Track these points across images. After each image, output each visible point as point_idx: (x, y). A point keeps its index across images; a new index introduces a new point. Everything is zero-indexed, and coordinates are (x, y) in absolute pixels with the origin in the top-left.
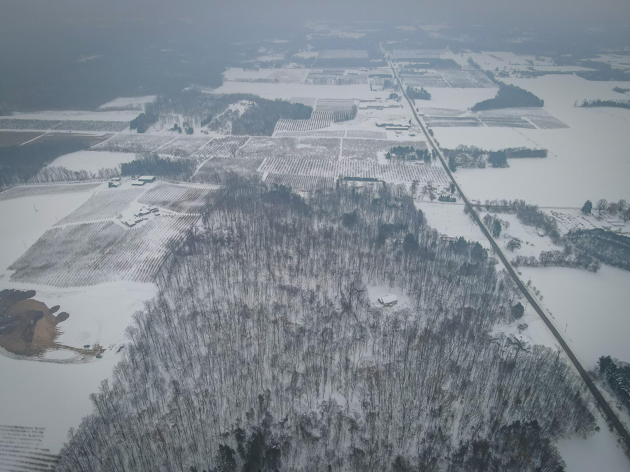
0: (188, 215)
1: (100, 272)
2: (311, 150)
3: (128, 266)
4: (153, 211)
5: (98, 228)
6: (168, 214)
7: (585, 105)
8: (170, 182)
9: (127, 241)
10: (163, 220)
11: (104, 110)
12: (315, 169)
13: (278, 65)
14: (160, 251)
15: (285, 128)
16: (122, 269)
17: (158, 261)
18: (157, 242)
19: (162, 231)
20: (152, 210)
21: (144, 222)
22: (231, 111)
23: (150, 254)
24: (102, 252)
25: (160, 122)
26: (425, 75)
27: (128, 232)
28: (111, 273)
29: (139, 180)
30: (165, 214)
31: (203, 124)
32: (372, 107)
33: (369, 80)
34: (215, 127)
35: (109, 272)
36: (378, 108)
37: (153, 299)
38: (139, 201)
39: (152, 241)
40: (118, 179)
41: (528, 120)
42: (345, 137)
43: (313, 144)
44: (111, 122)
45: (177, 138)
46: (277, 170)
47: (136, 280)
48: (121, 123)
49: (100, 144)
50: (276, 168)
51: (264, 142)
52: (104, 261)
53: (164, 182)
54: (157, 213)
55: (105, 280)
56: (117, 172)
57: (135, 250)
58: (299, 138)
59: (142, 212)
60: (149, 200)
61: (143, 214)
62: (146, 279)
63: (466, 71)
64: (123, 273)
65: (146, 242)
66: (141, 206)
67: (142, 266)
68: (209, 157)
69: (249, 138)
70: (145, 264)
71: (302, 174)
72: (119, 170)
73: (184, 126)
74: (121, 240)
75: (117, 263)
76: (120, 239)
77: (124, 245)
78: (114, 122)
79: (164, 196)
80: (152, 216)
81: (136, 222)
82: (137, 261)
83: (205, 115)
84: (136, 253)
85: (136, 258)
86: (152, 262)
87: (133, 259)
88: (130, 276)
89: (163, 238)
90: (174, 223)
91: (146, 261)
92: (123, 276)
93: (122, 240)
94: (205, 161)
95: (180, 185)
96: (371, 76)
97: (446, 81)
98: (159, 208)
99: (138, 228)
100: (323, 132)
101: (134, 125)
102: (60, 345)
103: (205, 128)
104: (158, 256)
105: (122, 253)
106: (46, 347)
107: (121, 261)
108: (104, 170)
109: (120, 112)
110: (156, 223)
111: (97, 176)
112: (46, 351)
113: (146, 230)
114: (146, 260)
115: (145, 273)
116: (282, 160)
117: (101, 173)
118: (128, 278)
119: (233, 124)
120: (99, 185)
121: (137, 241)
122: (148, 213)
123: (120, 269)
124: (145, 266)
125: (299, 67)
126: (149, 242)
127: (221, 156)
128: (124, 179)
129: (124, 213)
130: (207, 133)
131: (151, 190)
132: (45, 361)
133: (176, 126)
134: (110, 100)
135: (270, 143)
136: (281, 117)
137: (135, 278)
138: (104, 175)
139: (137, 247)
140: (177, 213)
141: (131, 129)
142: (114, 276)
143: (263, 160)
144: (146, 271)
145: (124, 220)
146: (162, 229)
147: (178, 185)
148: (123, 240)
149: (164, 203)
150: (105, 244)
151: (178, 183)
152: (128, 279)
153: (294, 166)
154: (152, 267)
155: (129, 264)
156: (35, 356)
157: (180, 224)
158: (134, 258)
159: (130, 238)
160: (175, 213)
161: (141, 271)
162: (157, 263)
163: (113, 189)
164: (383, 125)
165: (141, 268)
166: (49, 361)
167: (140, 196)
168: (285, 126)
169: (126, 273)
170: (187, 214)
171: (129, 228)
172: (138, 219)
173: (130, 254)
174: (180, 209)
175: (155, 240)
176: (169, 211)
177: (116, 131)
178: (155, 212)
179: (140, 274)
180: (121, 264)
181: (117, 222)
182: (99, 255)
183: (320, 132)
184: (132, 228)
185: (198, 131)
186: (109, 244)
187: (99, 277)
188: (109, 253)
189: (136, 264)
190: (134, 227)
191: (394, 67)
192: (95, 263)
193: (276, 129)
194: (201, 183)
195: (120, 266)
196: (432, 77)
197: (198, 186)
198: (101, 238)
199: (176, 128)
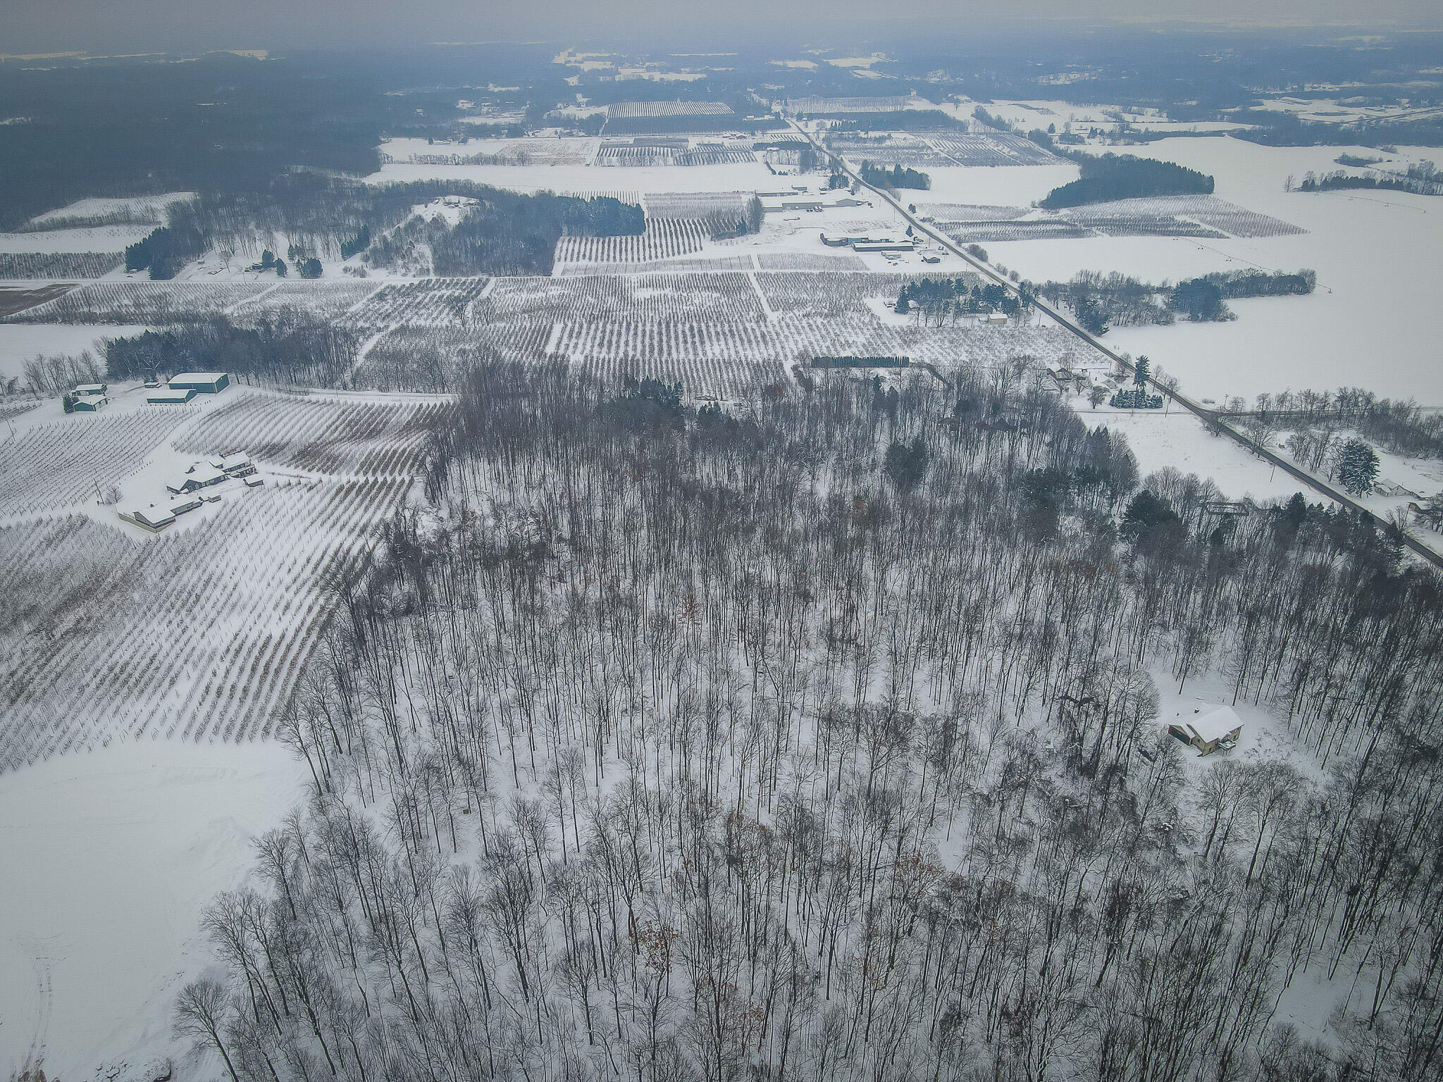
0: (367, 482)
1: (37, 713)
2: (679, 301)
3: (159, 676)
4: (234, 473)
5: (28, 542)
6: (294, 481)
7: (1308, 186)
8: (279, 390)
9: (149, 582)
10: (280, 498)
11: (43, 228)
12: (715, 342)
13: (515, 131)
14: (287, 607)
15: (584, 255)
16: (136, 692)
17: (289, 648)
18: (269, 576)
19: (285, 536)
20: (231, 470)
21: (209, 511)
22: (420, 219)
23: (250, 622)
24: (46, 628)
25: (218, 247)
26: (888, 143)
27: (147, 550)
28: (85, 711)
29: (173, 387)
30: (282, 481)
31: (348, 251)
32: (794, 207)
33: (759, 155)
34: (385, 256)
35: (79, 711)
36: (810, 207)
37: (294, 820)
38: (178, 447)
39: (249, 572)
40: (99, 387)
41: (1196, 222)
42: (758, 269)
43: (678, 288)
44: (65, 256)
45: (274, 288)
46: (605, 349)
47: (200, 734)
48: (98, 256)
49: (30, 309)
50: (601, 345)
51: (536, 289)
52: (53, 662)
53: (257, 392)
54: (251, 479)
55: (61, 745)
56: (92, 371)
57: (184, 612)
58: (634, 277)
59: (196, 477)
60: (217, 442)
61: (201, 485)
62: (243, 727)
63: (981, 134)
64: (138, 707)
65: (226, 579)
66: (187, 460)
67: (221, 673)
68: (387, 327)
69: (488, 280)
70: (233, 662)
71: (682, 355)
72: (100, 362)
73: (291, 257)
74: (122, 579)
75: (111, 669)
76: (120, 574)
77: (136, 596)
78: (77, 256)
79: (266, 430)
80: (233, 489)
81: (179, 512)
82: (197, 652)
83: (349, 229)
84: (187, 621)
85: (193, 643)
86: (262, 652)
87: (177, 648)
88: (172, 717)
89: (291, 560)
90: (322, 505)
91: (238, 652)
92: (139, 724)
93: (125, 579)
94: (377, 337)
95: (313, 398)
96: (759, 147)
97: (943, 155)
98: (255, 463)
99: (187, 533)
100: (691, 262)
101: (136, 258)
103: (355, 261)
104: (282, 626)
105: (129, 626)
107: (126, 657)
108: (47, 361)
109: (93, 230)
110: (252, 511)
111: (23, 383)
113: (218, 534)
114: (236, 645)
115: (236, 701)
116: (609, 327)
117: (35, 375)
118: (166, 729)
119: (435, 252)
120: (28, 409)
121: (190, 577)
122: (217, 481)
123: (125, 690)
124: (235, 670)
125: (571, 135)
126: (235, 579)
127: (422, 322)
128: (115, 388)
129: (126, 486)
130: (363, 275)
131: (219, 413)
133: (267, 256)
134: (60, 205)
135: (555, 291)
136: (565, 229)
137: (196, 725)
138: (48, 379)
139: (191, 600)
140: (325, 477)
141: (129, 270)
142: (100, 726)
143: (551, 327)
144: (239, 693)
145: (127, 508)
146: (280, 527)
147: (306, 398)
148: (129, 580)
149: (271, 451)
150: (56, 598)
151: (306, 393)
152: (164, 730)
153: (651, 338)
154: (266, 672)
155: (162, 670)
157: (346, 510)
158: (181, 644)
159: (160, 569)
160: (315, 476)
161: (219, 693)
162: (285, 656)
163: (78, 417)
164: (843, 243)
165: (217, 682)
167: (181, 431)
168: (582, 250)
169: (152, 706)
170: (362, 479)
171: (153, 536)
172: (184, 499)
173: (163, 629)
174: (332, 464)
175: (261, 569)
176: (292, 471)
177: (84, 276)
178: (242, 475)
179: (214, 706)
180: (129, 669)
181: (101, 515)
182: (31, 643)
183: (682, 263)
184: (163, 534)
185: (335, 270)
186: (74, 599)
187: (32, 736)
188: (76, 631)
189: (195, 665)
190: (170, 531)
191: (806, 130)
192: (12, 674)
193: (559, 260)
194: (380, 389)
195: (126, 682)
196: (906, 148)
197: (372, 398)
198: (39, 578)
199: (269, 262)
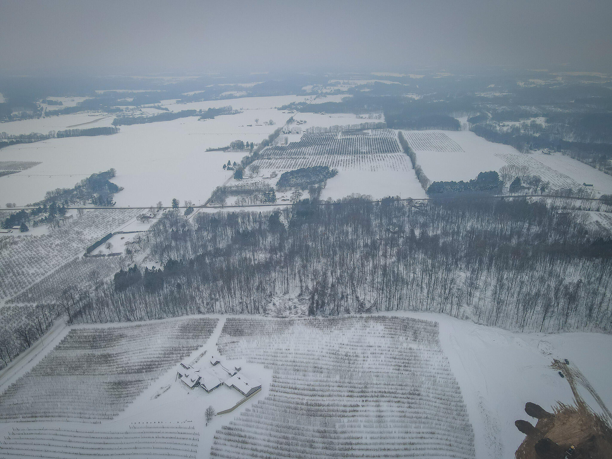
102: (577, 401)
106: (590, 415)
112: (594, 414)
132: (607, 410)
156: (608, 424)
166: (603, 407)
